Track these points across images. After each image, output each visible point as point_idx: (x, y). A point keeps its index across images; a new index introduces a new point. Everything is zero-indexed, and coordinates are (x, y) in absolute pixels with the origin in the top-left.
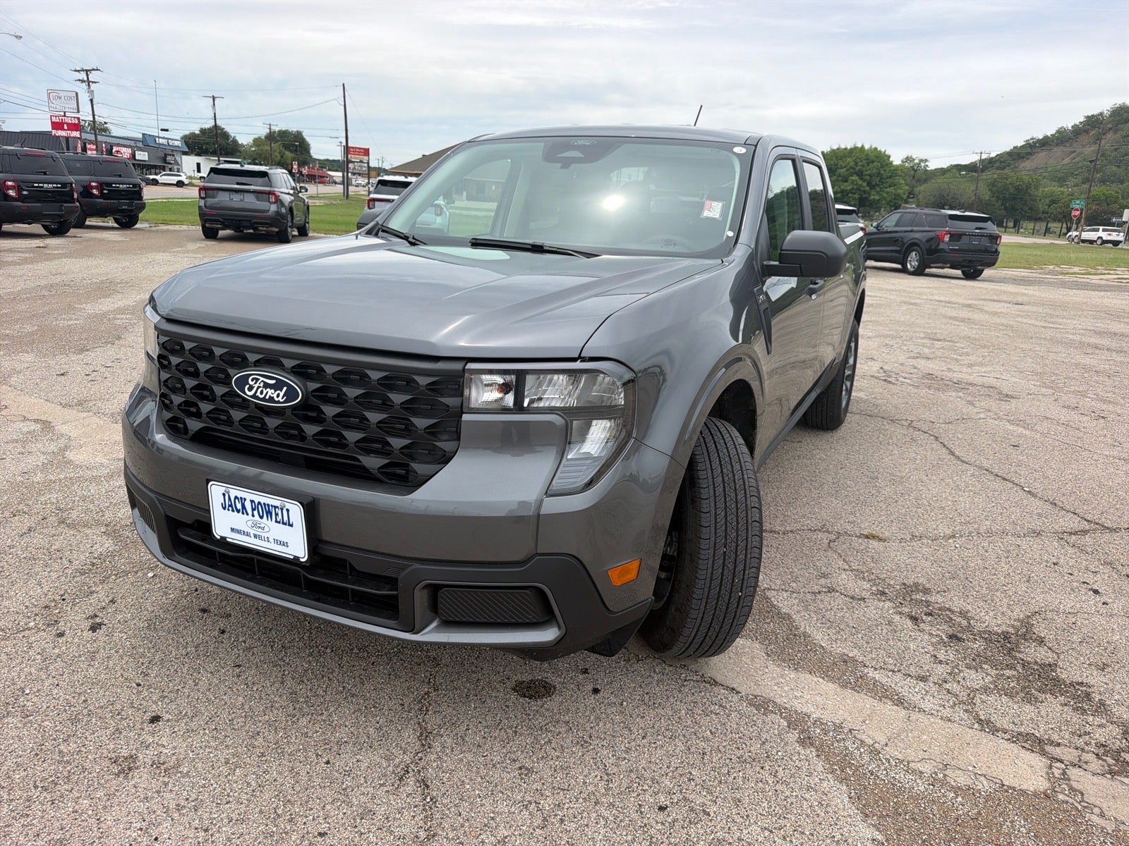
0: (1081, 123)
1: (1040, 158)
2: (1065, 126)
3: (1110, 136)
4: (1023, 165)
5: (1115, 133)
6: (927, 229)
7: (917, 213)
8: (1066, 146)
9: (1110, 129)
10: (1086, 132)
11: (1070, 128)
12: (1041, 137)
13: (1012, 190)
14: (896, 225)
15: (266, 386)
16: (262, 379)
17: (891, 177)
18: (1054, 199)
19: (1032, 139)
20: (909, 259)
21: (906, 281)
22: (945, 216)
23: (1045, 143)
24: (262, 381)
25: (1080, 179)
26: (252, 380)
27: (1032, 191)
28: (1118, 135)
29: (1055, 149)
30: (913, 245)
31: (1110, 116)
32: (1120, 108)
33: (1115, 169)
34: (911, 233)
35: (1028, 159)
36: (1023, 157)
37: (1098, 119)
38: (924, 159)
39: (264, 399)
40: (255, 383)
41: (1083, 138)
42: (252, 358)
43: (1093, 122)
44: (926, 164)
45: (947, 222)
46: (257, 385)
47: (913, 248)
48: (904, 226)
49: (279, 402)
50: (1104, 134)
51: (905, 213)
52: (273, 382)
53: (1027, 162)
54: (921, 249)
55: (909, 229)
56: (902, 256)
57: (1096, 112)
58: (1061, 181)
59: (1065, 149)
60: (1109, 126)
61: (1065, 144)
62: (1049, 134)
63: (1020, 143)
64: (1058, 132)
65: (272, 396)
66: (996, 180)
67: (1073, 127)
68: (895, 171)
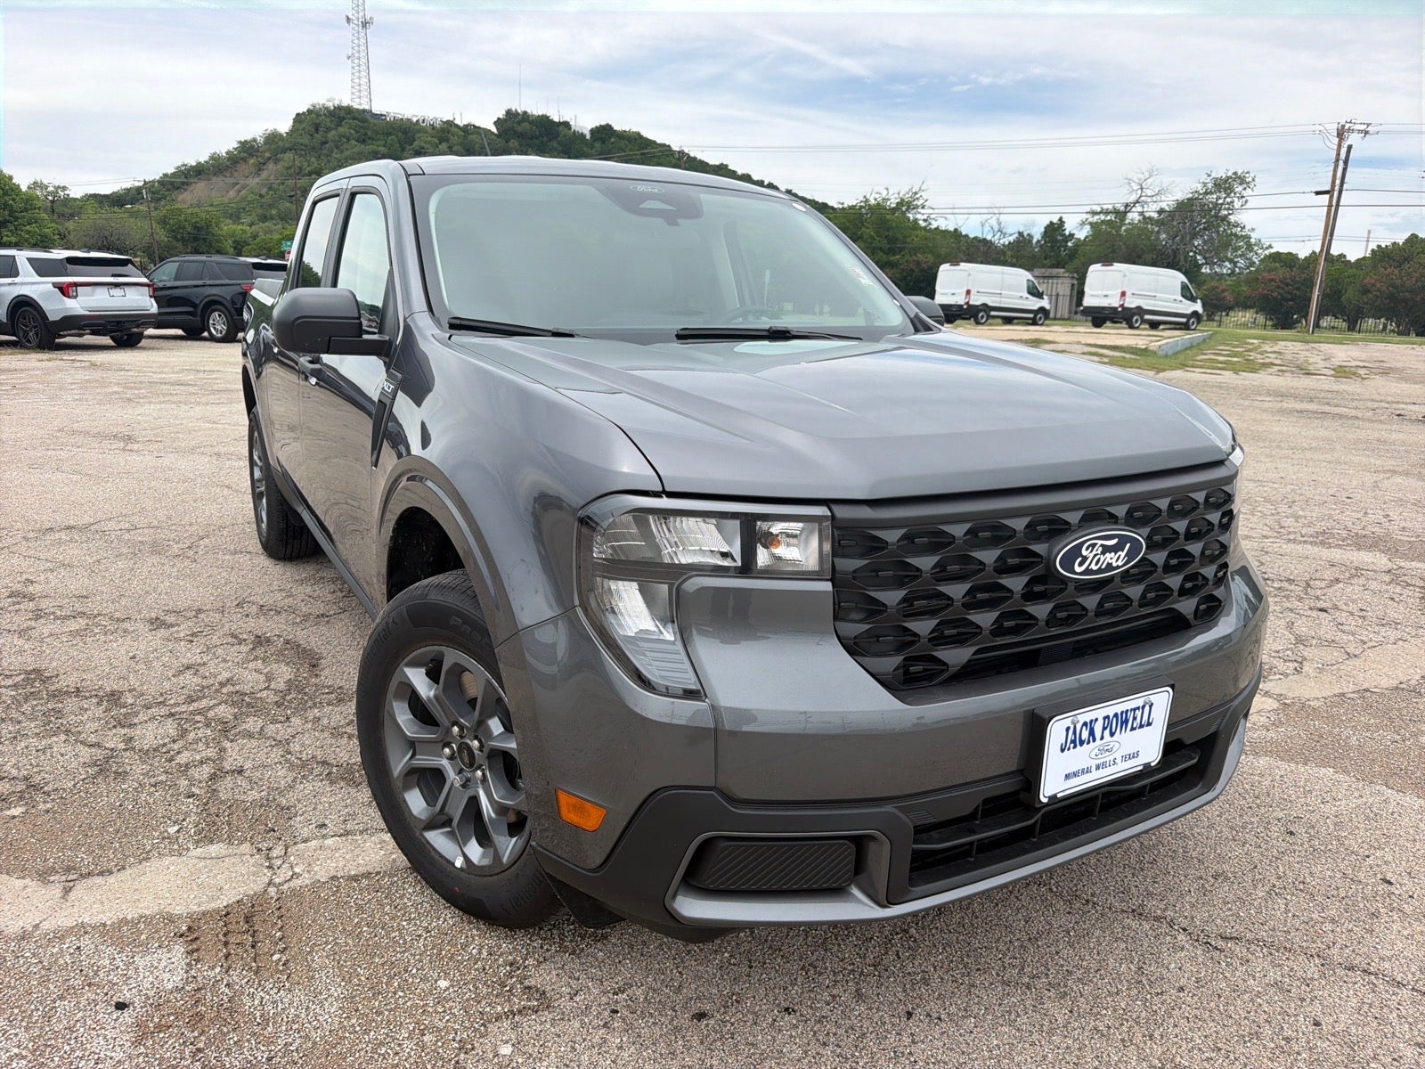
0: (236, 149)
1: (200, 189)
2: (218, 152)
3: (271, 166)
4: (181, 197)
5: (275, 163)
6: (227, 281)
7: (204, 262)
8: (226, 177)
9: (269, 158)
10: (244, 160)
11: (224, 154)
12: (194, 164)
13: (189, 229)
14: (176, 279)
15: (1106, 549)
16: (1100, 542)
17: (26, 210)
18: (237, 239)
19: (183, 165)
20: (211, 322)
21: (212, 350)
22: (247, 264)
23: (198, 172)
24: (1102, 545)
25: (254, 217)
26: (1087, 549)
27: (215, 230)
28: (279, 166)
29: (214, 179)
30: (212, 304)
31: (265, 144)
32: (273, 134)
33: (288, 204)
34: (205, 288)
35: (186, 190)
36: (178, 188)
37: (253, 146)
38: (61, 185)
39: (1100, 571)
40: (1091, 552)
41: (242, 167)
42: (1073, 517)
43: (247, 150)
44: (66, 192)
45: (252, 273)
46: (1094, 552)
47: (213, 308)
48: (187, 280)
49: (1118, 567)
50: (264, 164)
51: (185, 261)
52: (1114, 542)
53: (186, 193)
54: (226, 308)
55: (200, 282)
56: (199, 318)
57: (248, 138)
58: (235, 217)
59: (227, 180)
60: (268, 155)
61: (225, 173)
62: (202, 160)
63: (171, 170)
64: (212, 158)
65: (1110, 561)
66: (165, 216)
67: (227, 153)
68: (29, 202)
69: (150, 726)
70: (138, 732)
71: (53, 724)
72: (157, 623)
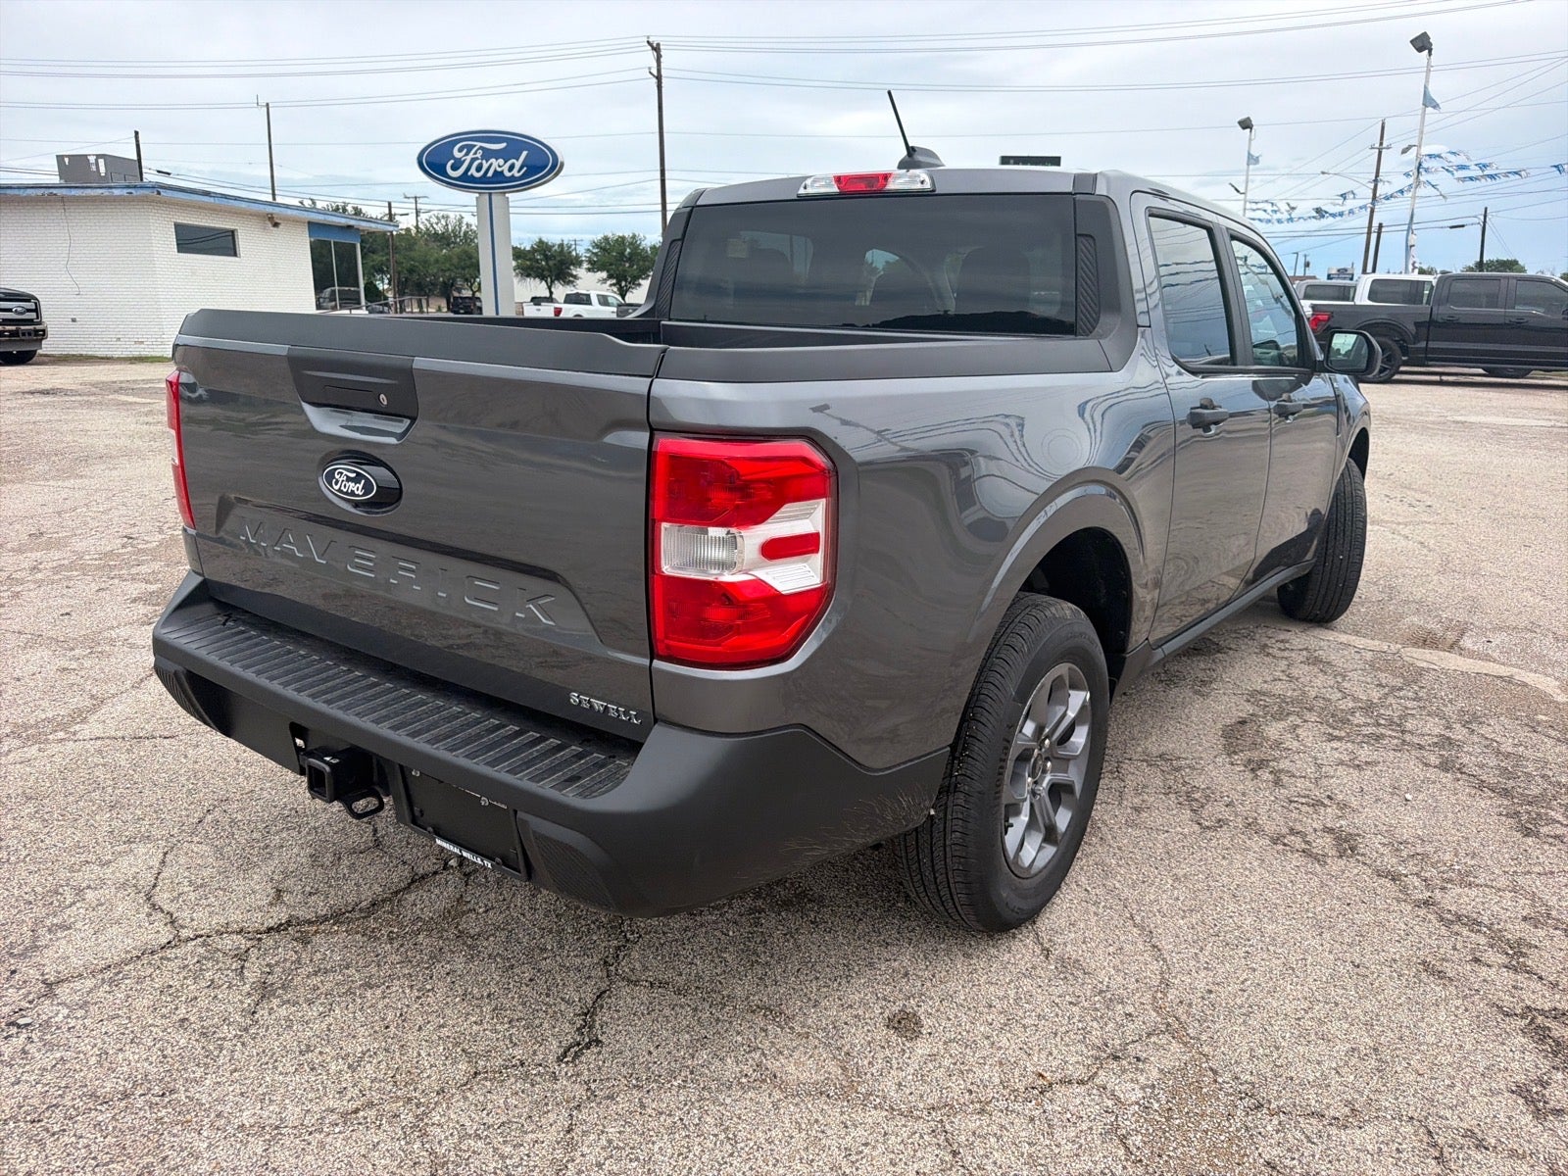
69: (1426, 730)
70: (1436, 731)
71: (1511, 766)
72: (1347, 845)
